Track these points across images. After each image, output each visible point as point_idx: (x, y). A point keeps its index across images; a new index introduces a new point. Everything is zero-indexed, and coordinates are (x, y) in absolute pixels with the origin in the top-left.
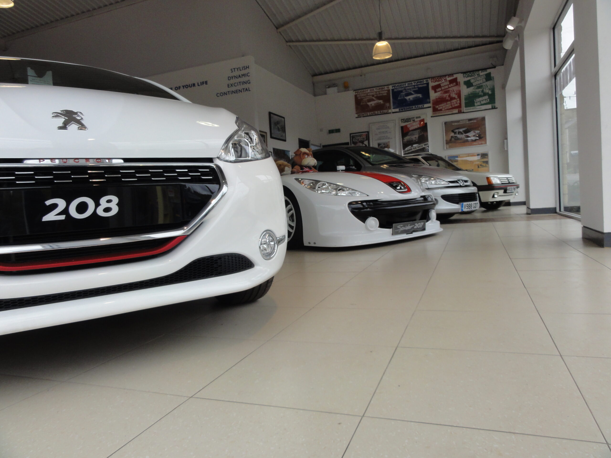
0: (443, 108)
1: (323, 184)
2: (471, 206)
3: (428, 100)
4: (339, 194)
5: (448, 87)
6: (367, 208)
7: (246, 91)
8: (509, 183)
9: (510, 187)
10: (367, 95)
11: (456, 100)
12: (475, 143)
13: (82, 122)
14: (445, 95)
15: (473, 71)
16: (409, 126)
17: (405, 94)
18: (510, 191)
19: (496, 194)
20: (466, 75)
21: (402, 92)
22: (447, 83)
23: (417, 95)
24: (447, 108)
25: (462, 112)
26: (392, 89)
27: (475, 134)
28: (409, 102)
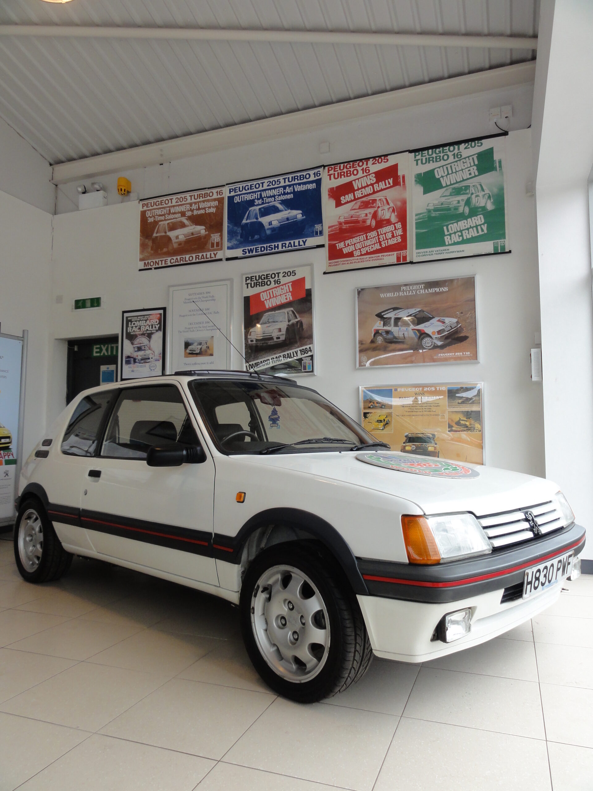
0: (356, 250)
3: (318, 227)
5: (372, 191)
10: (170, 213)
11: (392, 226)
12: (437, 356)
14: (363, 214)
15: (443, 146)
16: (264, 297)
17: (260, 209)
20: (422, 156)
21: (254, 205)
22: (370, 179)
23: (289, 213)
24: (367, 249)
25: (408, 261)
26: (228, 197)
27: (443, 328)
28: (268, 232)
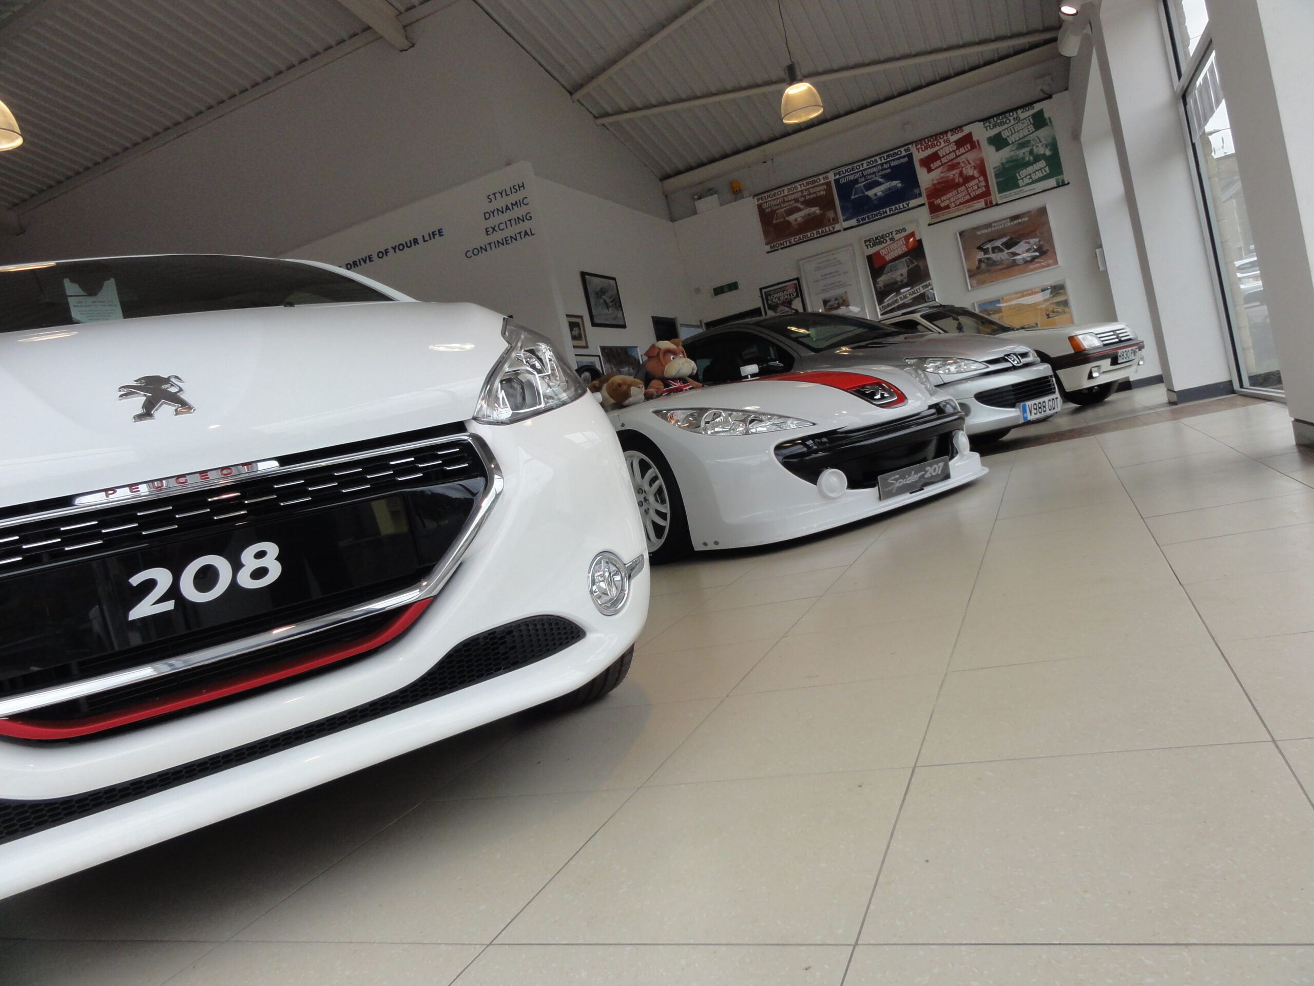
0: (951, 203)
1: (715, 414)
2: (1044, 407)
3: (916, 191)
4: (752, 430)
5: (955, 156)
6: (816, 452)
7: (525, 237)
8: (1120, 341)
9: (1124, 350)
10: (784, 202)
11: (977, 180)
12: (1031, 267)
13: (181, 396)
14: (951, 174)
15: (1003, 113)
16: (883, 253)
17: (864, 185)
18: (1126, 358)
19: (1096, 369)
20: (990, 123)
21: (858, 183)
22: (952, 147)
23: (890, 184)
24: (960, 200)
25: (994, 203)
26: (835, 180)
27: (1029, 247)
28: (876, 202)
